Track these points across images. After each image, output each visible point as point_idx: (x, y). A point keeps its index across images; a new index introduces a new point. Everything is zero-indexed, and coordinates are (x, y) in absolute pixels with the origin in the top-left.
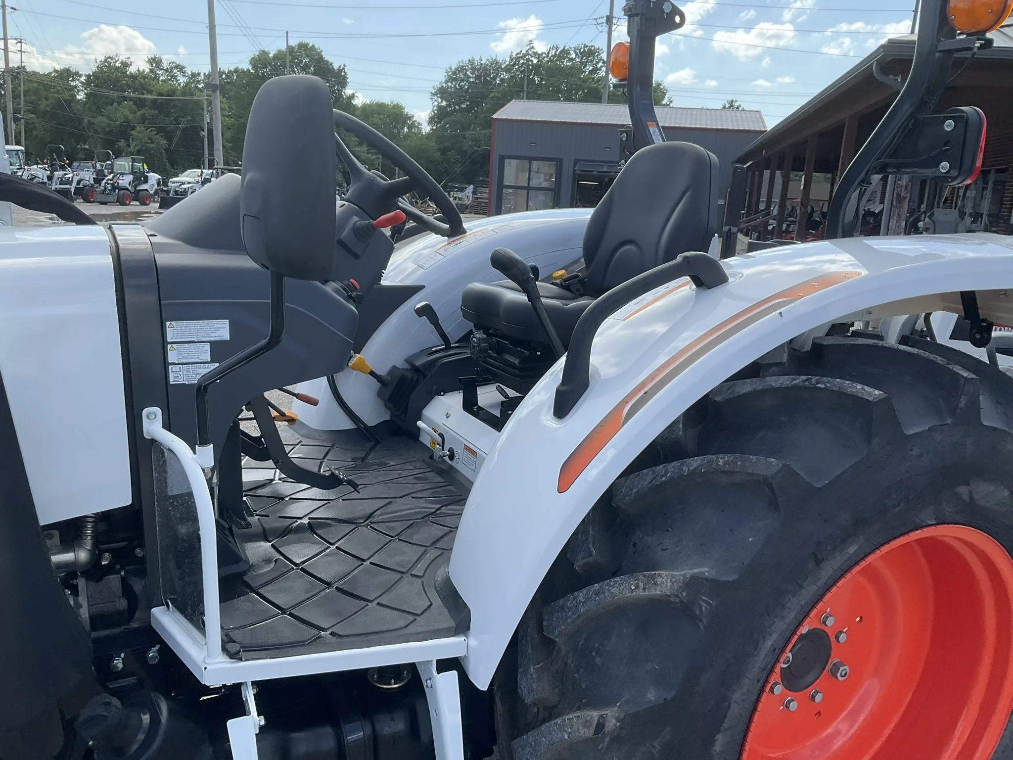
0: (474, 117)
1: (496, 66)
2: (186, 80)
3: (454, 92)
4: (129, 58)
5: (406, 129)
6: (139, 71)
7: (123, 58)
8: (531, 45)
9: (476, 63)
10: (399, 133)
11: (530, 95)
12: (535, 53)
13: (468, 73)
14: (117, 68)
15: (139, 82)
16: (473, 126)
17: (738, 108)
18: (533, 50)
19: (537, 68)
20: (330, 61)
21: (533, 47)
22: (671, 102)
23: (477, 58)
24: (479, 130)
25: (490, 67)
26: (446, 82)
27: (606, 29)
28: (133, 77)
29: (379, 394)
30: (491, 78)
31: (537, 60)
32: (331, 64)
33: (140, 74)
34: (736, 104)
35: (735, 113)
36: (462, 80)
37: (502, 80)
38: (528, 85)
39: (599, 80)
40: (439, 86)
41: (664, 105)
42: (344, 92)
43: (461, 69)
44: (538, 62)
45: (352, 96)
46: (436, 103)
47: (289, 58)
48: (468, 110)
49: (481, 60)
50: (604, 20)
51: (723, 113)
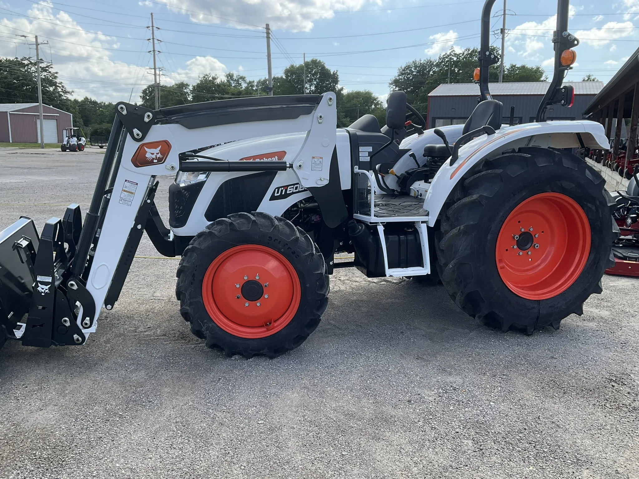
0: (416, 96)
1: (430, 64)
2: (246, 85)
3: (403, 82)
4: (216, 75)
5: (373, 106)
6: (221, 81)
7: (213, 75)
8: (453, 49)
9: (417, 63)
10: (369, 108)
11: (452, 81)
12: (455, 54)
13: (413, 69)
14: (210, 81)
15: (222, 89)
16: (415, 101)
17: (593, 80)
18: (453, 52)
19: (456, 63)
20: (329, 69)
21: (454, 51)
22: (547, 78)
23: (418, 60)
24: (419, 104)
25: (426, 64)
26: (399, 75)
27: (501, 37)
28: (218, 86)
29: (397, 182)
30: (427, 71)
31: (456, 58)
32: (329, 71)
33: (223, 84)
34: (592, 78)
35: (592, 84)
36: (409, 74)
37: (434, 72)
38: (451, 74)
39: (497, 68)
40: (394, 79)
41: (542, 81)
42: (337, 87)
43: (408, 67)
44: (457, 59)
45: (342, 89)
46: (392, 89)
47: (305, 69)
48: (412, 92)
49: (421, 61)
50: (499, 31)
51: (584, 84)
